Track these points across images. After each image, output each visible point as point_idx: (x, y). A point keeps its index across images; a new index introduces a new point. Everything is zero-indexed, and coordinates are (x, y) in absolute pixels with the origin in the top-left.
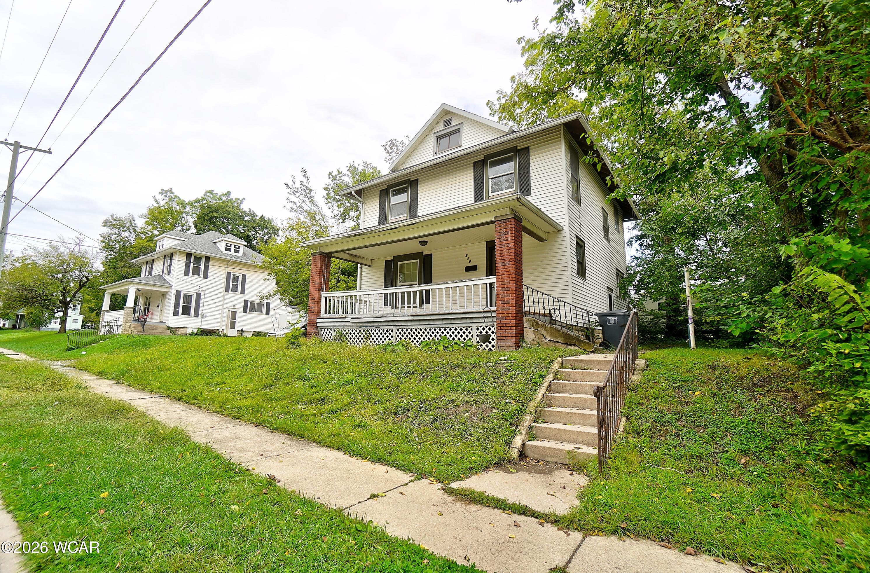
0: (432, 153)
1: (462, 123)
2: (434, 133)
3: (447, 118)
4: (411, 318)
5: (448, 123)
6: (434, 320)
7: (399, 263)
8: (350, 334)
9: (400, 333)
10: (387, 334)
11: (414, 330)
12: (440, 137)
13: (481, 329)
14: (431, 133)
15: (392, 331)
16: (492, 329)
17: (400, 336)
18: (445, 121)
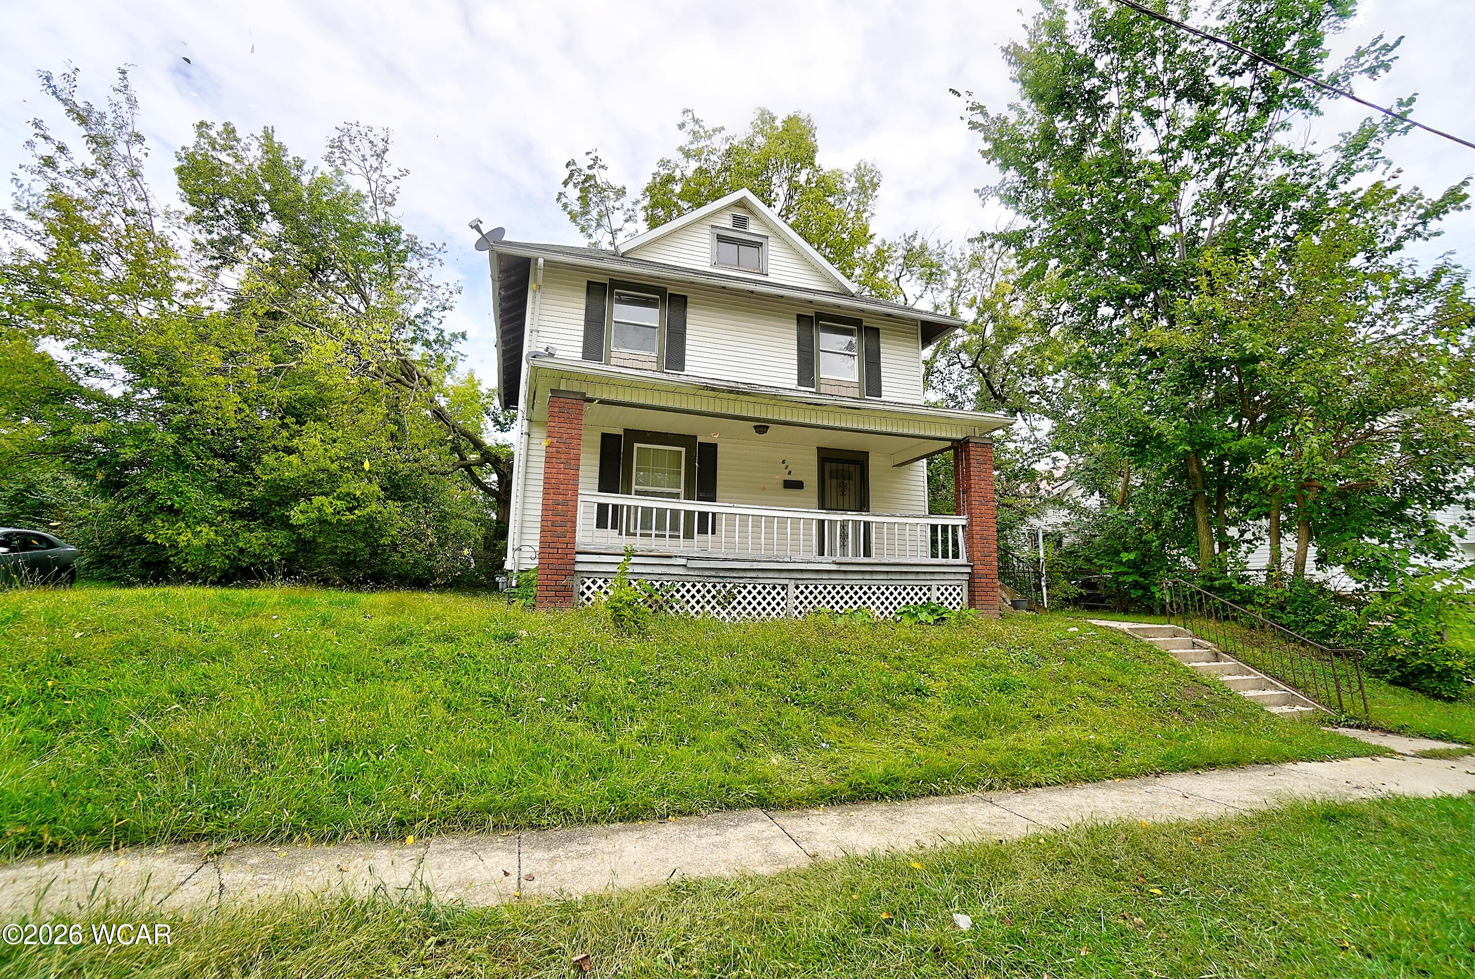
0: (708, 260)
1: (767, 237)
2: (712, 226)
3: (741, 213)
5: (740, 222)
6: (872, 572)
7: (636, 445)
8: (678, 591)
9: (802, 593)
10: (774, 593)
11: (830, 588)
12: (721, 239)
13: (942, 589)
14: (704, 222)
15: (783, 589)
16: (958, 590)
17: (802, 598)
18: (734, 217)
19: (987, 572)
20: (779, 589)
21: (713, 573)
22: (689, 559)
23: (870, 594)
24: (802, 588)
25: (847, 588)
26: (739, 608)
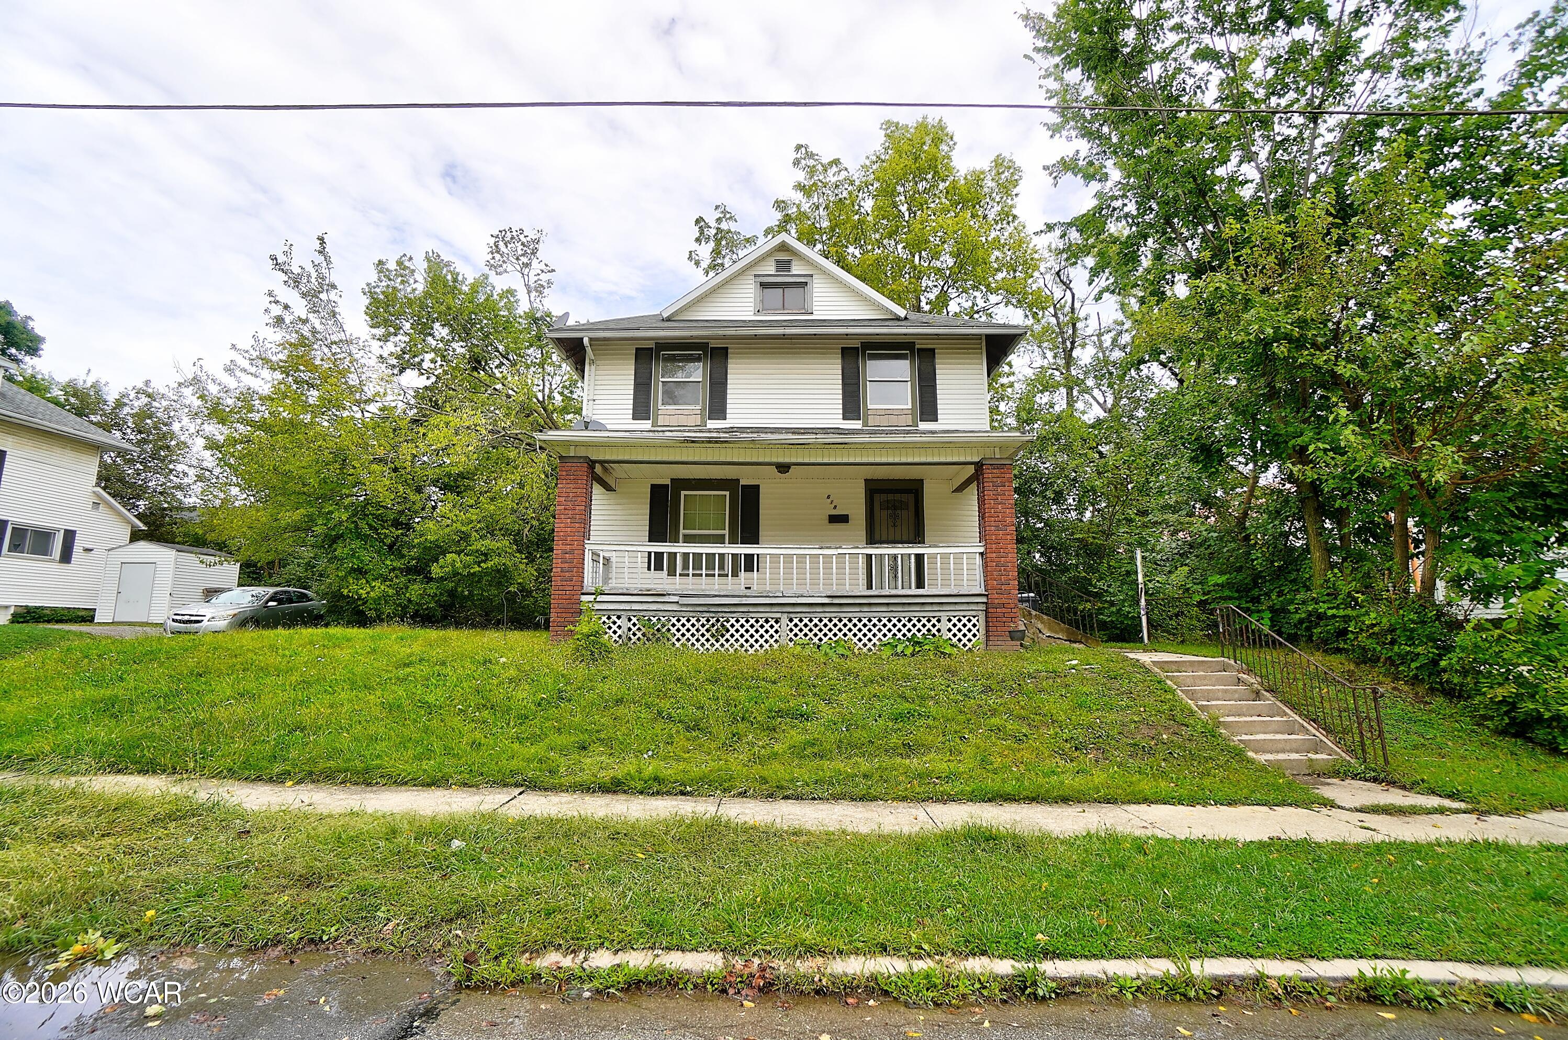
0: (752, 309)
1: (811, 276)
2: (755, 276)
3: (783, 257)
4: (827, 601)
5: (784, 266)
6: (870, 604)
7: (683, 493)
8: (674, 625)
9: (796, 625)
10: (767, 626)
11: (825, 621)
12: (764, 285)
13: (955, 620)
14: (747, 273)
15: (777, 622)
16: (974, 621)
17: (796, 630)
18: (777, 261)
19: (1004, 601)
20: (772, 622)
21: (705, 609)
22: (682, 596)
23: (870, 625)
24: (796, 621)
25: (845, 621)
26: (732, 641)
